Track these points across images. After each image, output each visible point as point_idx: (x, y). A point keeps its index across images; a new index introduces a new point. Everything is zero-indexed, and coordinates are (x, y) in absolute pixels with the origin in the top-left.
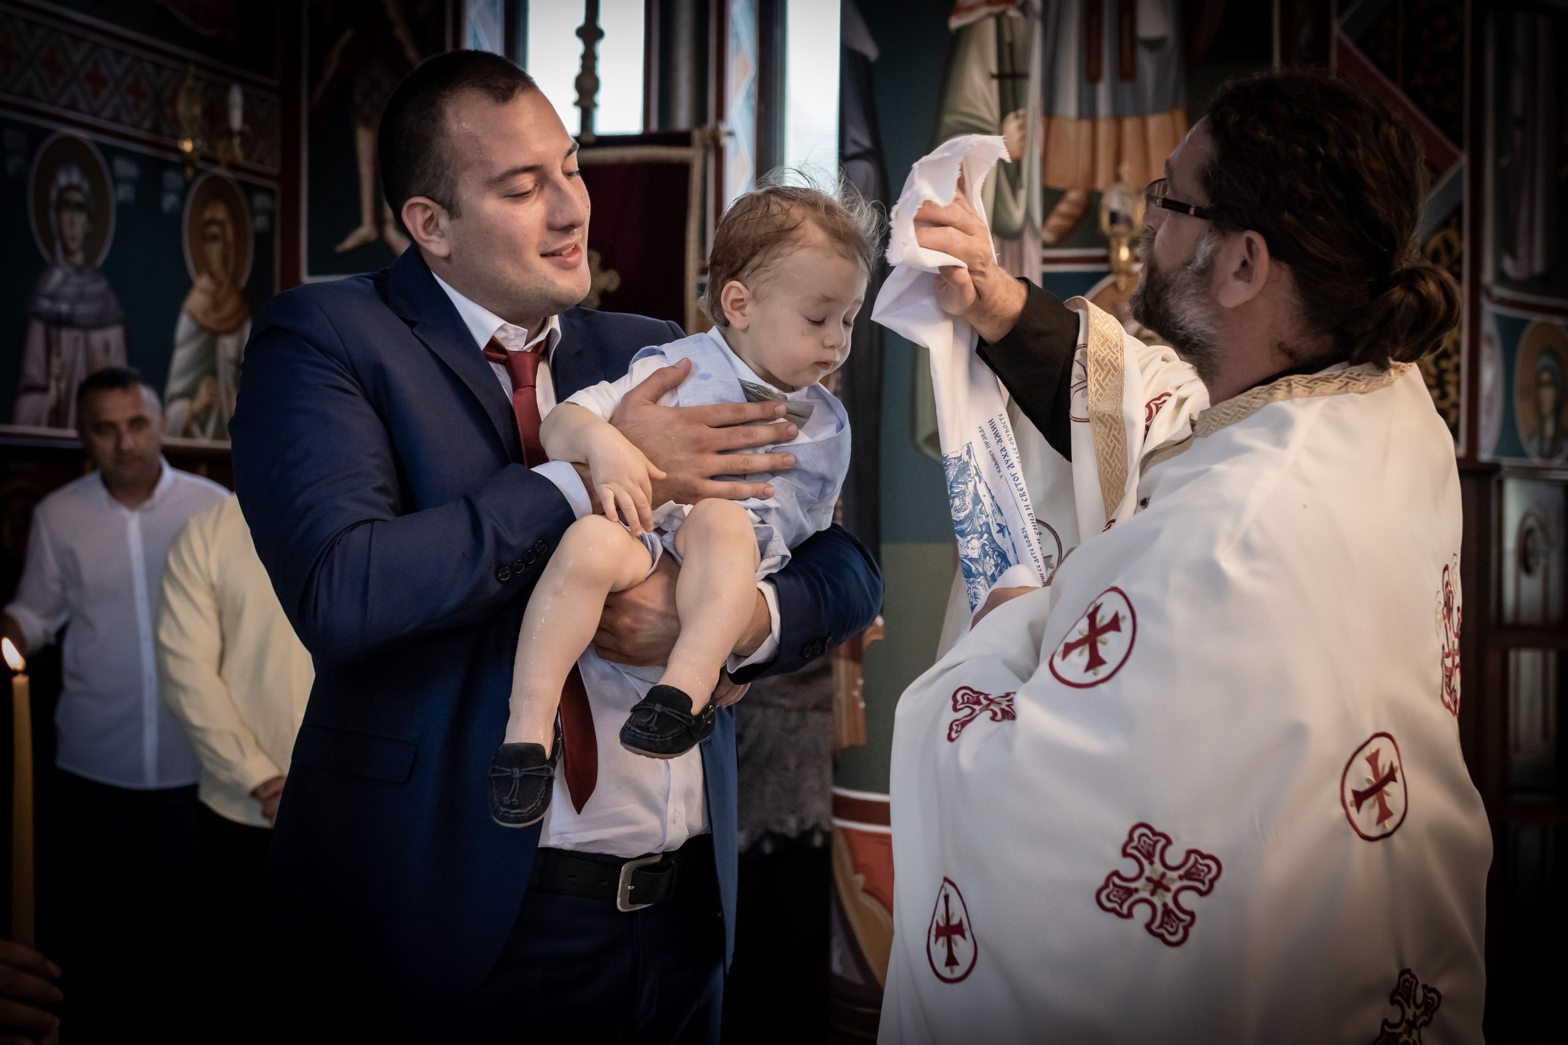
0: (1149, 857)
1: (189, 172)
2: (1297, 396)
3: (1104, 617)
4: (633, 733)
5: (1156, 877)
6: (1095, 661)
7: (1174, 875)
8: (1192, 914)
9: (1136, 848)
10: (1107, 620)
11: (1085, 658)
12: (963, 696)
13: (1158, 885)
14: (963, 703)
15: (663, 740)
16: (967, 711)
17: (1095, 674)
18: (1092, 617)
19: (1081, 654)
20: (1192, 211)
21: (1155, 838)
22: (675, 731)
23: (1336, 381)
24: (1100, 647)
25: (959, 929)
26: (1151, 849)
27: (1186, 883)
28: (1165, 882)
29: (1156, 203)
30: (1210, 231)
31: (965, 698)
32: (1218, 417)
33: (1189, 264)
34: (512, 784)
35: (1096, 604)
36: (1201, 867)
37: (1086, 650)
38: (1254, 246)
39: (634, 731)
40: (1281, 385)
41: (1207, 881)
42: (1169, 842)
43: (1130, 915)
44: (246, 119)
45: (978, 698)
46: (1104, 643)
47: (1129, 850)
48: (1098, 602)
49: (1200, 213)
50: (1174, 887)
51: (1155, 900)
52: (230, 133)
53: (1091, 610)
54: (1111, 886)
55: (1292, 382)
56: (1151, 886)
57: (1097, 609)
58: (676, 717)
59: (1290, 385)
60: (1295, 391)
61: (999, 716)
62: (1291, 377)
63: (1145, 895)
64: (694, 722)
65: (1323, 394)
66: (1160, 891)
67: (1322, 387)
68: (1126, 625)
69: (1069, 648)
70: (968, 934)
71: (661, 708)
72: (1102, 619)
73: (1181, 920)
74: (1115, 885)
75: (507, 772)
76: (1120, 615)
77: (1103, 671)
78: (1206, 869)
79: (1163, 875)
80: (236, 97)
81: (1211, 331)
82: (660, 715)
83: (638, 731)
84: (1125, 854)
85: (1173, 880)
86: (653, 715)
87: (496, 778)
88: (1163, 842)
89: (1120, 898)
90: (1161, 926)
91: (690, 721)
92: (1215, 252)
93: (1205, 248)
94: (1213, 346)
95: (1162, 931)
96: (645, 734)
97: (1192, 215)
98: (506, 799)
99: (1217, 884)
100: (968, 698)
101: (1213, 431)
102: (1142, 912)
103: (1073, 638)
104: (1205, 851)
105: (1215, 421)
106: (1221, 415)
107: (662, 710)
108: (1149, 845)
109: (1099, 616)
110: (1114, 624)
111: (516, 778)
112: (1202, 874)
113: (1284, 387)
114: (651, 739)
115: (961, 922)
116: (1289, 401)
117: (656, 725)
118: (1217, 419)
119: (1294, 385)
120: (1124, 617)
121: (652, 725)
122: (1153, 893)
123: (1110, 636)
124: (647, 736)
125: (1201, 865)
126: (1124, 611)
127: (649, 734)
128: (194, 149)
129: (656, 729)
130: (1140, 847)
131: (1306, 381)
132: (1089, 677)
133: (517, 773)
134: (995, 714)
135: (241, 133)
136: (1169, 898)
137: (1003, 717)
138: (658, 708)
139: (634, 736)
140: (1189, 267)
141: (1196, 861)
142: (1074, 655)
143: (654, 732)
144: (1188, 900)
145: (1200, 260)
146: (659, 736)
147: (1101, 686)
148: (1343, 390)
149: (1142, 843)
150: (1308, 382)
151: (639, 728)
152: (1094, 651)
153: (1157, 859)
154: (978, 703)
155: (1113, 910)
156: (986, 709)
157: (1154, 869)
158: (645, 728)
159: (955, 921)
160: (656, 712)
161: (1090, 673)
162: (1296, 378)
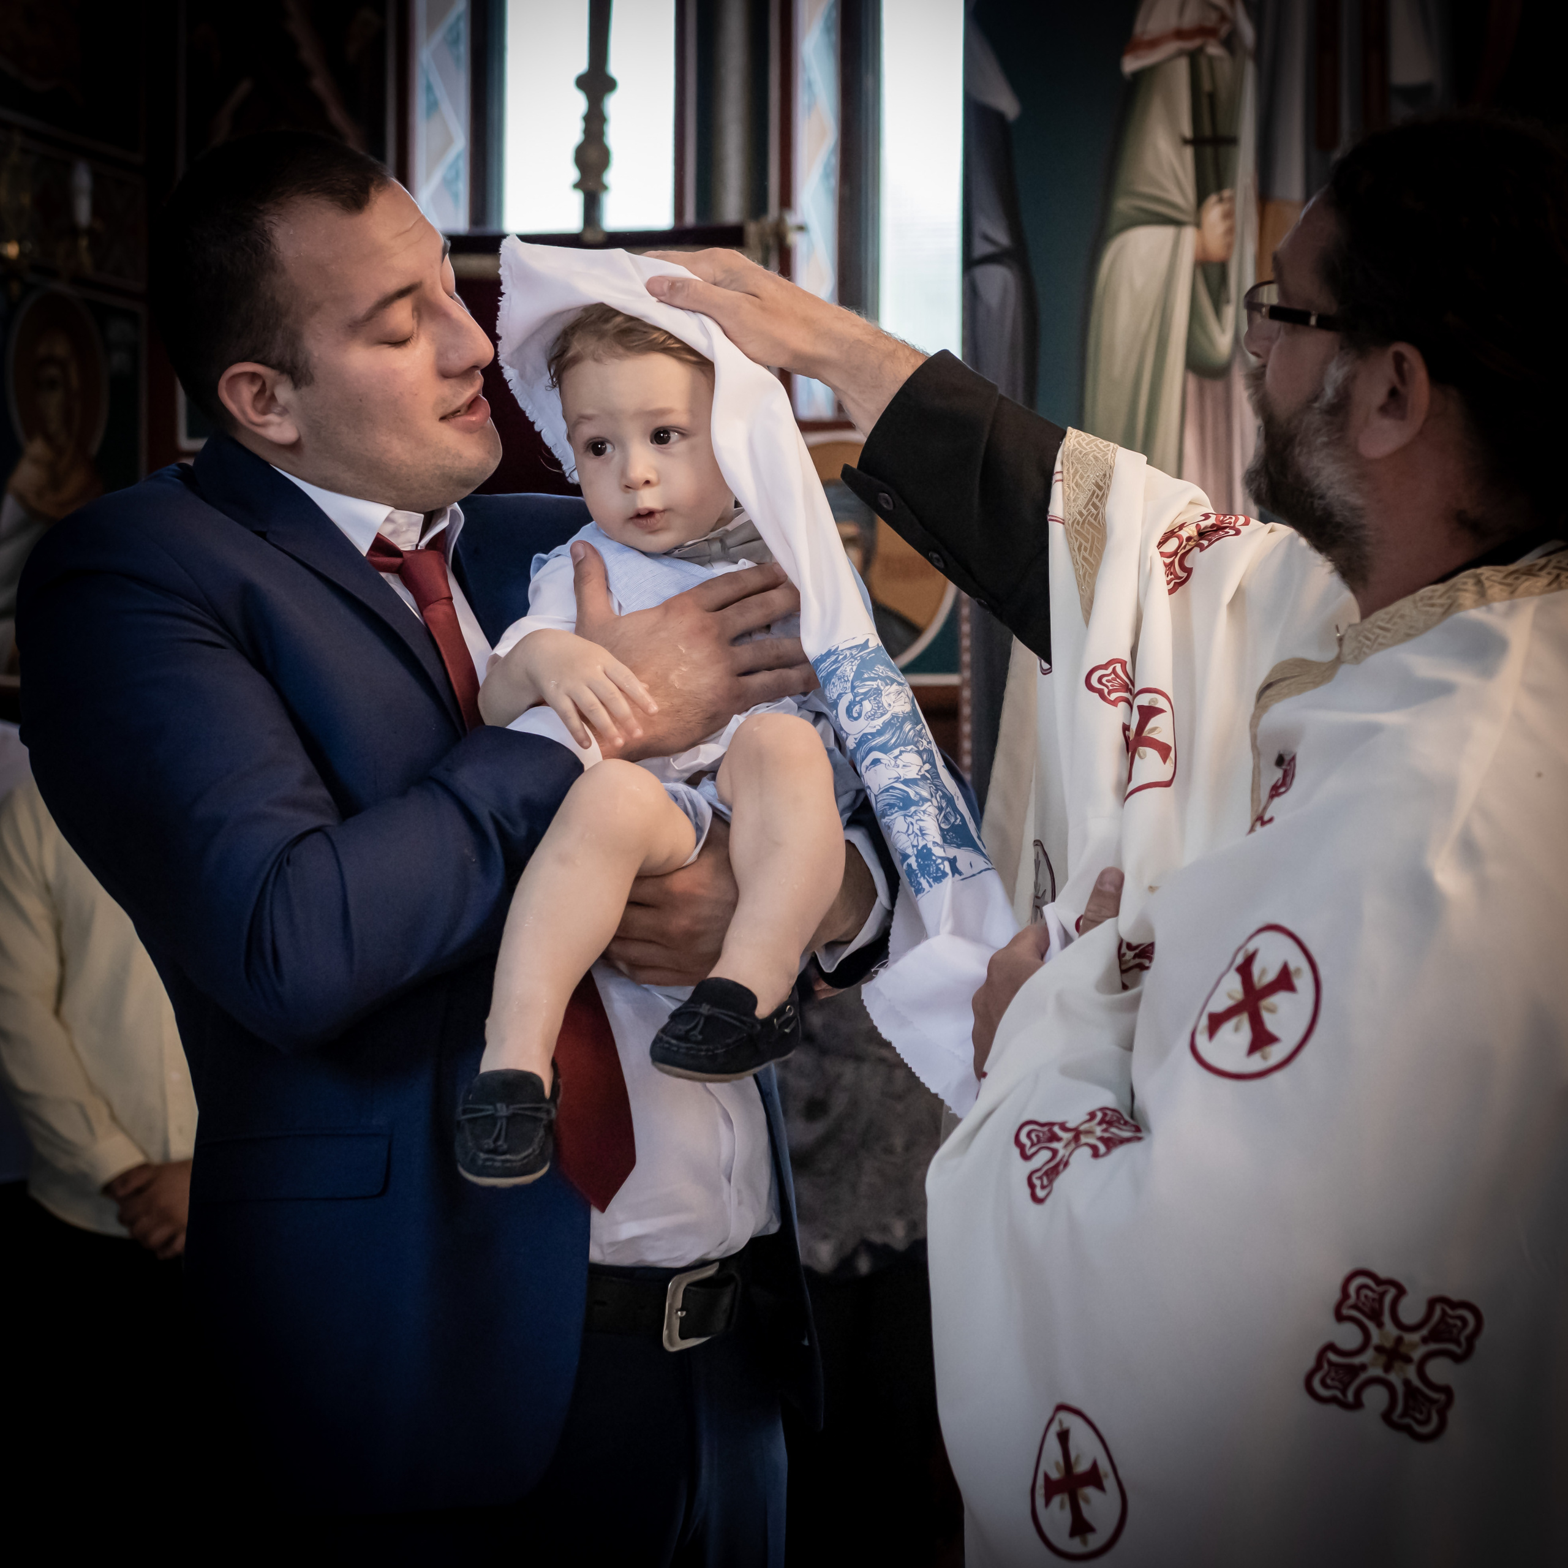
0: (1376, 1316)
1: (15, 288)
2: (1495, 600)
3: (1265, 971)
4: (667, 1045)
5: (1389, 1344)
6: (1261, 1039)
7: (1415, 1337)
8: (1447, 1391)
9: (1354, 1307)
10: (1271, 976)
11: (1245, 1035)
12: (1029, 1135)
13: (1393, 1355)
14: (1033, 1145)
15: (710, 1053)
16: (1045, 1155)
17: (1264, 1058)
18: (1245, 970)
19: (1237, 1029)
20: (1313, 321)
21: (1380, 1289)
22: (729, 1041)
23: (1543, 573)
24: (1266, 1017)
25: (1093, 1477)
26: (1376, 1305)
27: (1433, 1346)
28: (1403, 1349)
29: (1260, 312)
30: (1342, 348)
31: (1033, 1136)
32: (1374, 633)
33: (1316, 398)
34: (495, 1125)
35: (1246, 951)
36: (1451, 1321)
37: (1244, 1020)
38: (1406, 366)
39: (668, 1043)
40: (1465, 583)
41: (1463, 1339)
42: (1401, 1291)
43: (1358, 1404)
44: (96, 210)
45: (1050, 1131)
46: (1272, 1010)
47: (1346, 1312)
48: (1251, 947)
49: (1325, 323)
50: (1417, 1355)
51: (1393, 1377)
52: (74, 231)
53: (1240, 960)
54: (1326, 1366)
55: (1483, 578)
56: (1383, 1359)
57: (1250, 960)
58: (732, 1021)
59: (1479, 582)
60: (1490, 592)
61: (1102, 1148)
62: (1479, 571)
63: (1376, 1371)
64: (759, 1027)
65: (1529, 593)
66: (1397, 1365)
67: (1527, 584)
68: (1304, 982)
69: (1216, 1022)
70: (1110, 1483)
71: (709, 1010)
72: (1263, 972)
73: (1433, 1402)
74: (1330, 1363)
75: (488, 1110)
76: (1292, 967)
77: (1276, 1053)
78: (1459, 1323)
79: (1399, 1340)
80: (83, 179)
81: (1355, 499)
82: (709, 1019)
83: (674, 1042)
84: (1340, 1317)
85: (1414, 1346)
86: (695, 1022)
87: (470, 1120)
88: (1392, 1292)
89: (1340, 1381)
90: (1405, 1414)
91: (753, 1026)
92: (1350, 379)
93: (1336, 374)
94: (1362, 526)
95: (1407, 1421)
96: (683, 1045)
97: (1313, 327)
98: (489, 1143)
99: (1479, 1343)
100: (1037, 1136)
101: (1366, 655)
102: (1375, 1398)
103: (1220, 1004)
104: (1455, 1297)
105: (1368, 639)
106: (1378, 631)
107: (710, 1012)
108: (1374, 1300)
109: (1256, 969)
110: (1284, 981)
111: (501, 1117)
112: (1455, 1331)
113: (1470, 585)
114: (692, 1052)
115: (1095, 1466)
116: (1484, 608)
117: (701, 1033)
118: (1372, 637)
119: (1487, 584)
120: (1298, 970)
121: (696, 1032)
122: (1387, 1368)
123: (1280, 999)
124: (687, 1048)
125: (1452, 1317)
126: (1297, 961)
127: (689, 1045)
128: (21, 253)
129: (700, 1037)
130: (1360, 1305)
131: (1501, 575)
132: (1256, 1063)
133: (503, 1110)
134: (1095, 1149)
135: (90, 232)
136: (1411, 1372)
137: (1109, 1149)
138: (705, 1009)
139: (668, 1049)
140: (1316, 405)
141: (1444, 1313)
142: (1227, 1028)
143: (696, 1042)
144: (1439, 1370)
145: (1329, 392)
146: (704, 1047)
147: (1277, 1076)
148: (1554, 586)
149: (1363, 1298)
150: (1506, 577)
151: (678, 1038)
152: (1257, 1024)
153: (1387, 1318)
154: (1054, 1138)
155: (1333, 1400)
156: (1078, 1146)
157: (1385, 1334)
158: (684, 1038)
159: (1083, 1467)
160: (702, 1015)
161: (1257, 1056)
162: (1485, 571)
